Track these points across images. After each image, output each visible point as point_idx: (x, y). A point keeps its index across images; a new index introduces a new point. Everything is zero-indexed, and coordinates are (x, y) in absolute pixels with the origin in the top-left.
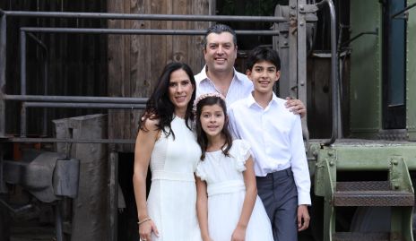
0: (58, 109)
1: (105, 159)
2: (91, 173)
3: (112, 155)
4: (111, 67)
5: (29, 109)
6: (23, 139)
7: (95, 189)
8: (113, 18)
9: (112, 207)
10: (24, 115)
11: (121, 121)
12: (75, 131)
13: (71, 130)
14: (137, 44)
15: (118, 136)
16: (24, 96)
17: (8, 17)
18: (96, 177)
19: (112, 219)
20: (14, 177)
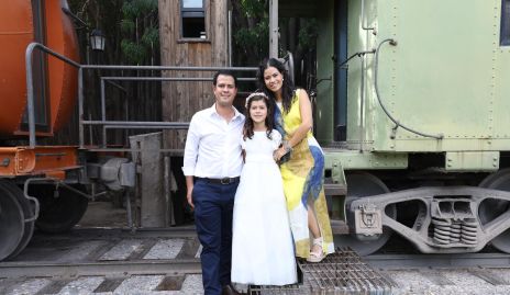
0: (130, 130)
1: (162, 160)
2: (153, 169)
3: (166, 158)
4: (164, 102)
5: (108, 130)
6: (105, 150)
7: (157, 179)
8: (165, 70)
9: (167, 190)
10: (104, 134)
11: (171, 136)
12: (142, 143)
13: (139, 143)
14: (180, 88)
15: (169, 147)
16: (104, 122)
17: (84, 69)
18: (157, 171)
19: (167, 197)
20: (94, 174)
